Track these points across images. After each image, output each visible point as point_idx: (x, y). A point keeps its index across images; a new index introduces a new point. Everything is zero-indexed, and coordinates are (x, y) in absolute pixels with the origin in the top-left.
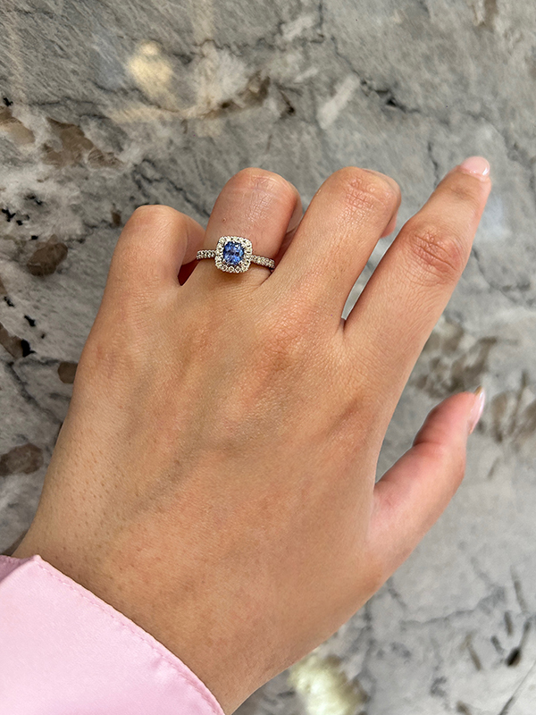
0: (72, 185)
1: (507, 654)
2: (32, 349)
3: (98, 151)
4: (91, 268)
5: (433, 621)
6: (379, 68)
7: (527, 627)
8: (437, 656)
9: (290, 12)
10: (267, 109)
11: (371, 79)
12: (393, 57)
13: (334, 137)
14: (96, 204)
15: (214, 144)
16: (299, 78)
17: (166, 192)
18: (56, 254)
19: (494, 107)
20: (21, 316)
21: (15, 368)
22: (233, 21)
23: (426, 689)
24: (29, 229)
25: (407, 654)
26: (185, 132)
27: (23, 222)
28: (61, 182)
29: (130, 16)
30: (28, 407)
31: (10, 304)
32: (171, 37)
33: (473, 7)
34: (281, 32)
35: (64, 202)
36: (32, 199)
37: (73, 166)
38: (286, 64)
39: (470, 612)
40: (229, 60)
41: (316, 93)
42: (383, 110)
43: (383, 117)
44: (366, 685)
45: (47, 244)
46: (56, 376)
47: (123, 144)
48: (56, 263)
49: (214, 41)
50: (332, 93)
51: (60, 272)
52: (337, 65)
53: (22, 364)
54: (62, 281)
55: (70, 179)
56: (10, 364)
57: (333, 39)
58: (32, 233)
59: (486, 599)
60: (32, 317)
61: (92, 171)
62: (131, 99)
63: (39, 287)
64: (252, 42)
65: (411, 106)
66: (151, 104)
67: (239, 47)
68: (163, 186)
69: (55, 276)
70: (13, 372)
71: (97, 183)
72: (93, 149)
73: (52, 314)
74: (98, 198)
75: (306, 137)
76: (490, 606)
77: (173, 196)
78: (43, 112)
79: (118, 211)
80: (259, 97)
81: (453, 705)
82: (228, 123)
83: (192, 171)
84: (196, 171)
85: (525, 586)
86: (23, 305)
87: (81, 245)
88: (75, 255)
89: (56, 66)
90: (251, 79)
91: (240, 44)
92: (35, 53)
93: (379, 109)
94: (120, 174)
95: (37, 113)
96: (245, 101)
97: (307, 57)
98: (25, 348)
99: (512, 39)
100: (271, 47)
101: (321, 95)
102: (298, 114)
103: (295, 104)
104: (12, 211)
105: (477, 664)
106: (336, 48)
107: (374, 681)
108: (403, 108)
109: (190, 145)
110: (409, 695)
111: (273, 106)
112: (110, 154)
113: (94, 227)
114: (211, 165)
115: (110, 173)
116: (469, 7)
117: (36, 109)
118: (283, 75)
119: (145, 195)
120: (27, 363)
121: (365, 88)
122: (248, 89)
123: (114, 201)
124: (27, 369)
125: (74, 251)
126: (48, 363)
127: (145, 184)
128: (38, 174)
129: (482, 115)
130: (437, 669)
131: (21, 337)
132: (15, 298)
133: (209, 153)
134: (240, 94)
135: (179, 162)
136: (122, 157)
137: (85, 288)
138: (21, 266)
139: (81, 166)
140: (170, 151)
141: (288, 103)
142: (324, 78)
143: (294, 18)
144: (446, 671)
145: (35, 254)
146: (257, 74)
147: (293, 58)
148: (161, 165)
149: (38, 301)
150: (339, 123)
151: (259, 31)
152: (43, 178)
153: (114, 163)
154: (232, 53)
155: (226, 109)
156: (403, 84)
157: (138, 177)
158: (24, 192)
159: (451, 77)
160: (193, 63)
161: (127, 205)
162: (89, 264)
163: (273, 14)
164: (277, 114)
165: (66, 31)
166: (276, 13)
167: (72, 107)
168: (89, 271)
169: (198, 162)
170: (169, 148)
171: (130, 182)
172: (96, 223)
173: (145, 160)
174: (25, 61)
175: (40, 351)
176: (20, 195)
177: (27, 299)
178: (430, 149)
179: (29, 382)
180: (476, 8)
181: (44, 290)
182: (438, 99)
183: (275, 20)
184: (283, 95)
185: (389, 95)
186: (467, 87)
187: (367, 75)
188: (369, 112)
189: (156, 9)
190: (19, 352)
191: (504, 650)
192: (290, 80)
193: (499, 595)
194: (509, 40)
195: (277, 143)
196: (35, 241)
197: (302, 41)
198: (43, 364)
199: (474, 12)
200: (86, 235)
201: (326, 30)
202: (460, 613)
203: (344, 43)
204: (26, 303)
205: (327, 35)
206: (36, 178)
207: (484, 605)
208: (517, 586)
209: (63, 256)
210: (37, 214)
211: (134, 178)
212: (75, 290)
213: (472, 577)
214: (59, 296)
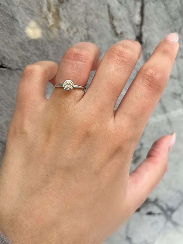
99: (72, 32)
108: (10, 68)
116: (43, 18)
156: (8, 57)
159: (37, 52)
180: (48, 18)
199: (47, 20)
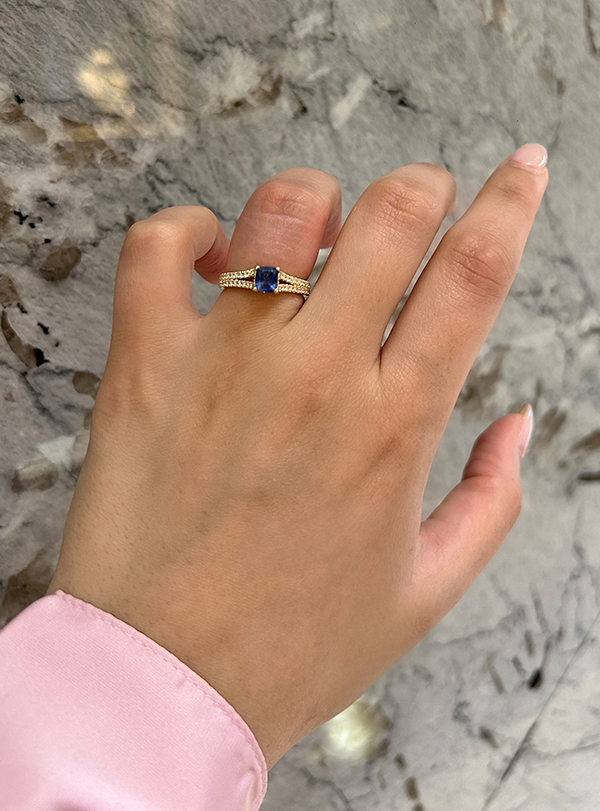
0: (85, 186)
1: (529, 676)
2: (46, 357)
3: (111, 151)
4: (105, 274)
5: (455, 642)
6: (390, 67)
7: (548, 647)
8: (459, 678)
9: (301, 9)
10: (280, 108)
11: (382, 79)
12: (403, 55)
13: (346, 137)
14: (110, 206)
15: (227, 144)
16: (311, 77)
17: (180, 194)
18: (69, 259)
19: (504, 109)
20: (34, 323)
21: (29, 378)
22: (245, 18)
23: (449, 713)
24: (42, 232)
25: (429, 677)
26: (198, 132)
27: (36, 225)
28: (74, 183)
29: (142, 12)
30: (43, 419)
31: (23, 311)
32: (184, 34)
33: (481, 6)
34: (292, 29)
35: (78, 204)
36: (45, 200)
37: (86, 166)
38: (298, 62)
39: (491, 632)
40: (242, 57)
41: (328, 92)
42: (396, 111)
43: (395, 118)
44: (388, 711)
45: (60, 248)
46: (71, 387)
47: (136, 144)
48: (69, 267)
49: (225, 38)
50: (345, 92)
51: (74, 277)
52: (348, 64)
53: (36, 374)
54: (76, 286)
55: (83, 180)
56: (24, 374)
57: (344, 37)
58: (45, 237)
59: (507, 619)
60: (46, 325)
61: (105, 171)
62: (144, 97)
63: (54, 294)
64: (263, 39)
65: (422, 106)
66: (164, 103)
67: (251, 44)
68: (177, 187)
69: (69, 281)
70: (27, 383)
71: (110, 185)
72: (106, 149)
73: (67, 321)
74: (111, 199)
75: (319, 138)
76: (511, 626)
77: (187, 198)
78: (56, 110)
79: (132, 214)
80: (271, 95)
81: (476, 731)
82: (241, 122)
83: (206, 172)
84: (209, 172)
85: (545, 603)
86: (37, 312)
87: (95, 249)
88: (89, 260)
89: (68, 63)
90: (263, 78)
91: (252, 41)
92: (46, 49)
93: (391, 110)
94: (134, 175)
95: (49, 112)
96: (258, 100)
97: (319, 56)
98: (39, 357)
100: (283, 45)
101: (333, 94)
102: (311, 114)
103: (307, 104)
104: (24, 213)
105: (499, 686)
106: (348, 46)
107: (396, 706)
109: (204, 145)
110: (432, 720)
111: (285, 105)
112: (123, 154)
113: (107, 230)
114: (224, 166)
115: (123, 174)
117: (49, 107)
118: (296, 74)
119: (159, 197)
120: (41, 373)
121: (377, 88)
122: (260, 88)
123: (128, 204)
124: (41, 379)
125: (88, 256)
126: (63, 372)
127: (158, 185)
128: (50, 175)
129: (491, 116)
130: (459, 692)
131: (35, 346)
132: (28, 304)
133: (222, 152)
134: (253, 93)
135: (193, 162)
136: (136, 158)
137: (99, 294)
138: (34, 271)
139: (94, 166)
140: (184, 151)
141: (301, 102)
142: (336, 77)
143: (305, 16)
144: (469, 695)
145: (48, 258)
146: (270, 72)
147: (305, 56)
148: (173, 166)
149: (52, 307)
150: (352, 123)
151: (271, 28)
152: (56, 180)
153: (127, 163)
154: (244, 51)
155: (239, 109)
157: (151, 178)
158: (36, 194)
160: (205, 61)
161: (141, 208)
162: (103, 269)
163: (283, 11)
164: (290, 114)
165: (78, 26)
166: (287, 10)
167: (84, 106)
168: (103, 276)
169: (212, 163)
170: (182, 148)
171: (143, 184)
172: (110, 226)
173: (158, 160)
174: (37, 58)
175: (54, 360)
176: (33, 196)
177: (40, 306)
178: (441, 150)
179: (43, 393)
181: (58, 296)
182: (449, 100)
183: (286, 17)
184: (295, 94)
185: (400, 96)
186: (476, 87)
187: (378, 74)
188: (380, 113)
189: (168, 5)
190: (33, 362)
191: (525, 672)
192: (302, 79)
193: (519, 614)
194: (517, 39)
195: (290, 144)
196: (48, 245)
197: (313, 40)
198: (57, 374)
200: (100, 239)
201: (337, 28)
202: (481, 633)
203: (356, 41)
204: (39, 309)
205: (338, 33)
206: (48, 179)
207: (505, 625)
208: (537, 604)
209: (77, 260)
210: (50, 216)
211: (147, 179)
212: (89, 296)
213: (492, 595)
214: (73, 302)
